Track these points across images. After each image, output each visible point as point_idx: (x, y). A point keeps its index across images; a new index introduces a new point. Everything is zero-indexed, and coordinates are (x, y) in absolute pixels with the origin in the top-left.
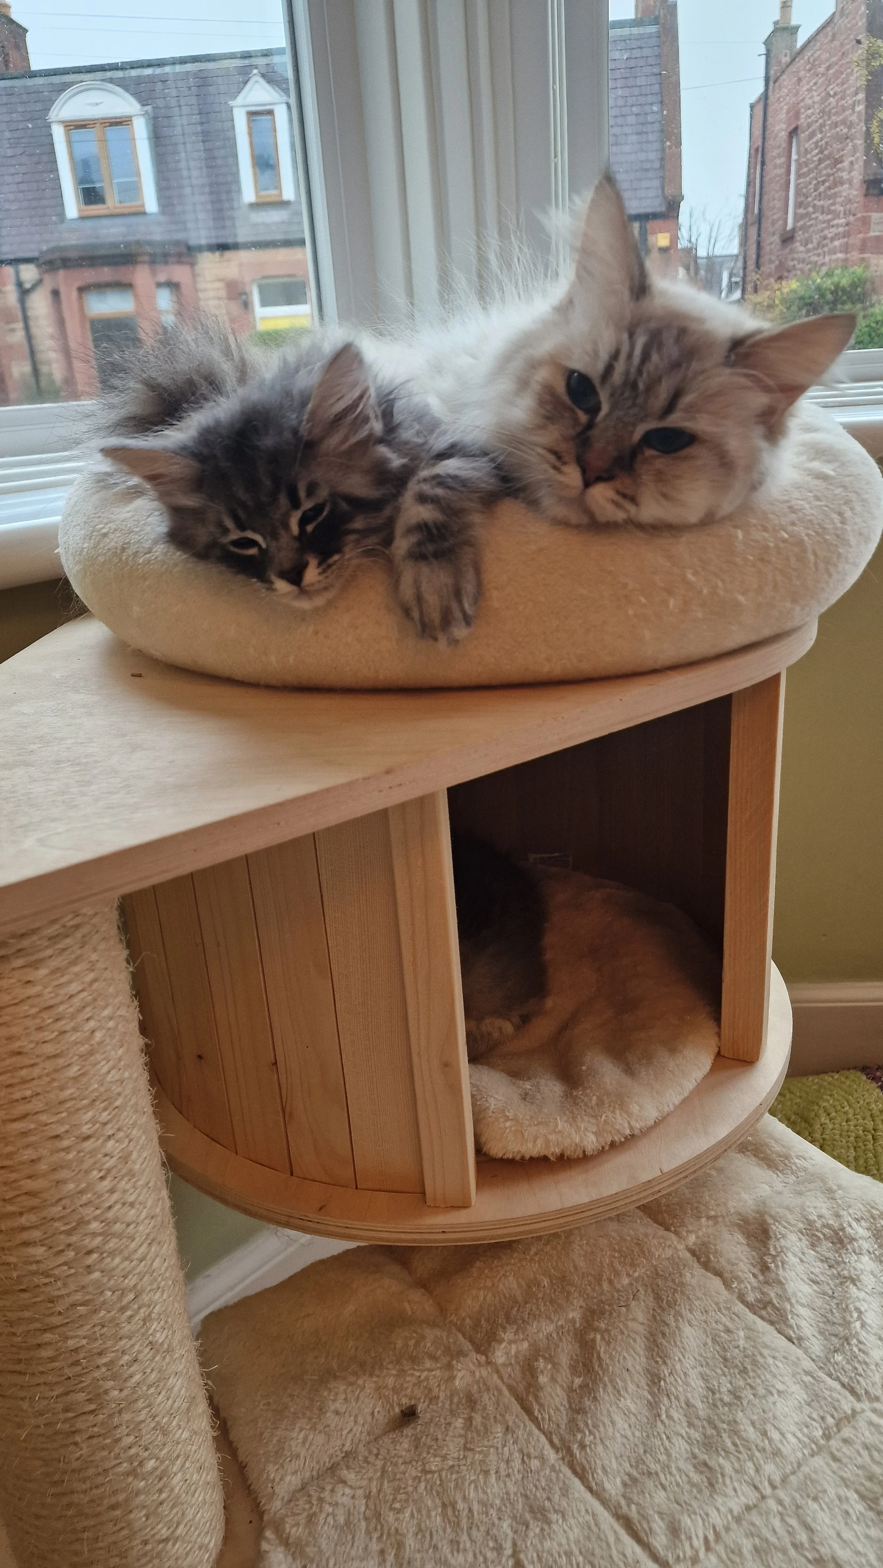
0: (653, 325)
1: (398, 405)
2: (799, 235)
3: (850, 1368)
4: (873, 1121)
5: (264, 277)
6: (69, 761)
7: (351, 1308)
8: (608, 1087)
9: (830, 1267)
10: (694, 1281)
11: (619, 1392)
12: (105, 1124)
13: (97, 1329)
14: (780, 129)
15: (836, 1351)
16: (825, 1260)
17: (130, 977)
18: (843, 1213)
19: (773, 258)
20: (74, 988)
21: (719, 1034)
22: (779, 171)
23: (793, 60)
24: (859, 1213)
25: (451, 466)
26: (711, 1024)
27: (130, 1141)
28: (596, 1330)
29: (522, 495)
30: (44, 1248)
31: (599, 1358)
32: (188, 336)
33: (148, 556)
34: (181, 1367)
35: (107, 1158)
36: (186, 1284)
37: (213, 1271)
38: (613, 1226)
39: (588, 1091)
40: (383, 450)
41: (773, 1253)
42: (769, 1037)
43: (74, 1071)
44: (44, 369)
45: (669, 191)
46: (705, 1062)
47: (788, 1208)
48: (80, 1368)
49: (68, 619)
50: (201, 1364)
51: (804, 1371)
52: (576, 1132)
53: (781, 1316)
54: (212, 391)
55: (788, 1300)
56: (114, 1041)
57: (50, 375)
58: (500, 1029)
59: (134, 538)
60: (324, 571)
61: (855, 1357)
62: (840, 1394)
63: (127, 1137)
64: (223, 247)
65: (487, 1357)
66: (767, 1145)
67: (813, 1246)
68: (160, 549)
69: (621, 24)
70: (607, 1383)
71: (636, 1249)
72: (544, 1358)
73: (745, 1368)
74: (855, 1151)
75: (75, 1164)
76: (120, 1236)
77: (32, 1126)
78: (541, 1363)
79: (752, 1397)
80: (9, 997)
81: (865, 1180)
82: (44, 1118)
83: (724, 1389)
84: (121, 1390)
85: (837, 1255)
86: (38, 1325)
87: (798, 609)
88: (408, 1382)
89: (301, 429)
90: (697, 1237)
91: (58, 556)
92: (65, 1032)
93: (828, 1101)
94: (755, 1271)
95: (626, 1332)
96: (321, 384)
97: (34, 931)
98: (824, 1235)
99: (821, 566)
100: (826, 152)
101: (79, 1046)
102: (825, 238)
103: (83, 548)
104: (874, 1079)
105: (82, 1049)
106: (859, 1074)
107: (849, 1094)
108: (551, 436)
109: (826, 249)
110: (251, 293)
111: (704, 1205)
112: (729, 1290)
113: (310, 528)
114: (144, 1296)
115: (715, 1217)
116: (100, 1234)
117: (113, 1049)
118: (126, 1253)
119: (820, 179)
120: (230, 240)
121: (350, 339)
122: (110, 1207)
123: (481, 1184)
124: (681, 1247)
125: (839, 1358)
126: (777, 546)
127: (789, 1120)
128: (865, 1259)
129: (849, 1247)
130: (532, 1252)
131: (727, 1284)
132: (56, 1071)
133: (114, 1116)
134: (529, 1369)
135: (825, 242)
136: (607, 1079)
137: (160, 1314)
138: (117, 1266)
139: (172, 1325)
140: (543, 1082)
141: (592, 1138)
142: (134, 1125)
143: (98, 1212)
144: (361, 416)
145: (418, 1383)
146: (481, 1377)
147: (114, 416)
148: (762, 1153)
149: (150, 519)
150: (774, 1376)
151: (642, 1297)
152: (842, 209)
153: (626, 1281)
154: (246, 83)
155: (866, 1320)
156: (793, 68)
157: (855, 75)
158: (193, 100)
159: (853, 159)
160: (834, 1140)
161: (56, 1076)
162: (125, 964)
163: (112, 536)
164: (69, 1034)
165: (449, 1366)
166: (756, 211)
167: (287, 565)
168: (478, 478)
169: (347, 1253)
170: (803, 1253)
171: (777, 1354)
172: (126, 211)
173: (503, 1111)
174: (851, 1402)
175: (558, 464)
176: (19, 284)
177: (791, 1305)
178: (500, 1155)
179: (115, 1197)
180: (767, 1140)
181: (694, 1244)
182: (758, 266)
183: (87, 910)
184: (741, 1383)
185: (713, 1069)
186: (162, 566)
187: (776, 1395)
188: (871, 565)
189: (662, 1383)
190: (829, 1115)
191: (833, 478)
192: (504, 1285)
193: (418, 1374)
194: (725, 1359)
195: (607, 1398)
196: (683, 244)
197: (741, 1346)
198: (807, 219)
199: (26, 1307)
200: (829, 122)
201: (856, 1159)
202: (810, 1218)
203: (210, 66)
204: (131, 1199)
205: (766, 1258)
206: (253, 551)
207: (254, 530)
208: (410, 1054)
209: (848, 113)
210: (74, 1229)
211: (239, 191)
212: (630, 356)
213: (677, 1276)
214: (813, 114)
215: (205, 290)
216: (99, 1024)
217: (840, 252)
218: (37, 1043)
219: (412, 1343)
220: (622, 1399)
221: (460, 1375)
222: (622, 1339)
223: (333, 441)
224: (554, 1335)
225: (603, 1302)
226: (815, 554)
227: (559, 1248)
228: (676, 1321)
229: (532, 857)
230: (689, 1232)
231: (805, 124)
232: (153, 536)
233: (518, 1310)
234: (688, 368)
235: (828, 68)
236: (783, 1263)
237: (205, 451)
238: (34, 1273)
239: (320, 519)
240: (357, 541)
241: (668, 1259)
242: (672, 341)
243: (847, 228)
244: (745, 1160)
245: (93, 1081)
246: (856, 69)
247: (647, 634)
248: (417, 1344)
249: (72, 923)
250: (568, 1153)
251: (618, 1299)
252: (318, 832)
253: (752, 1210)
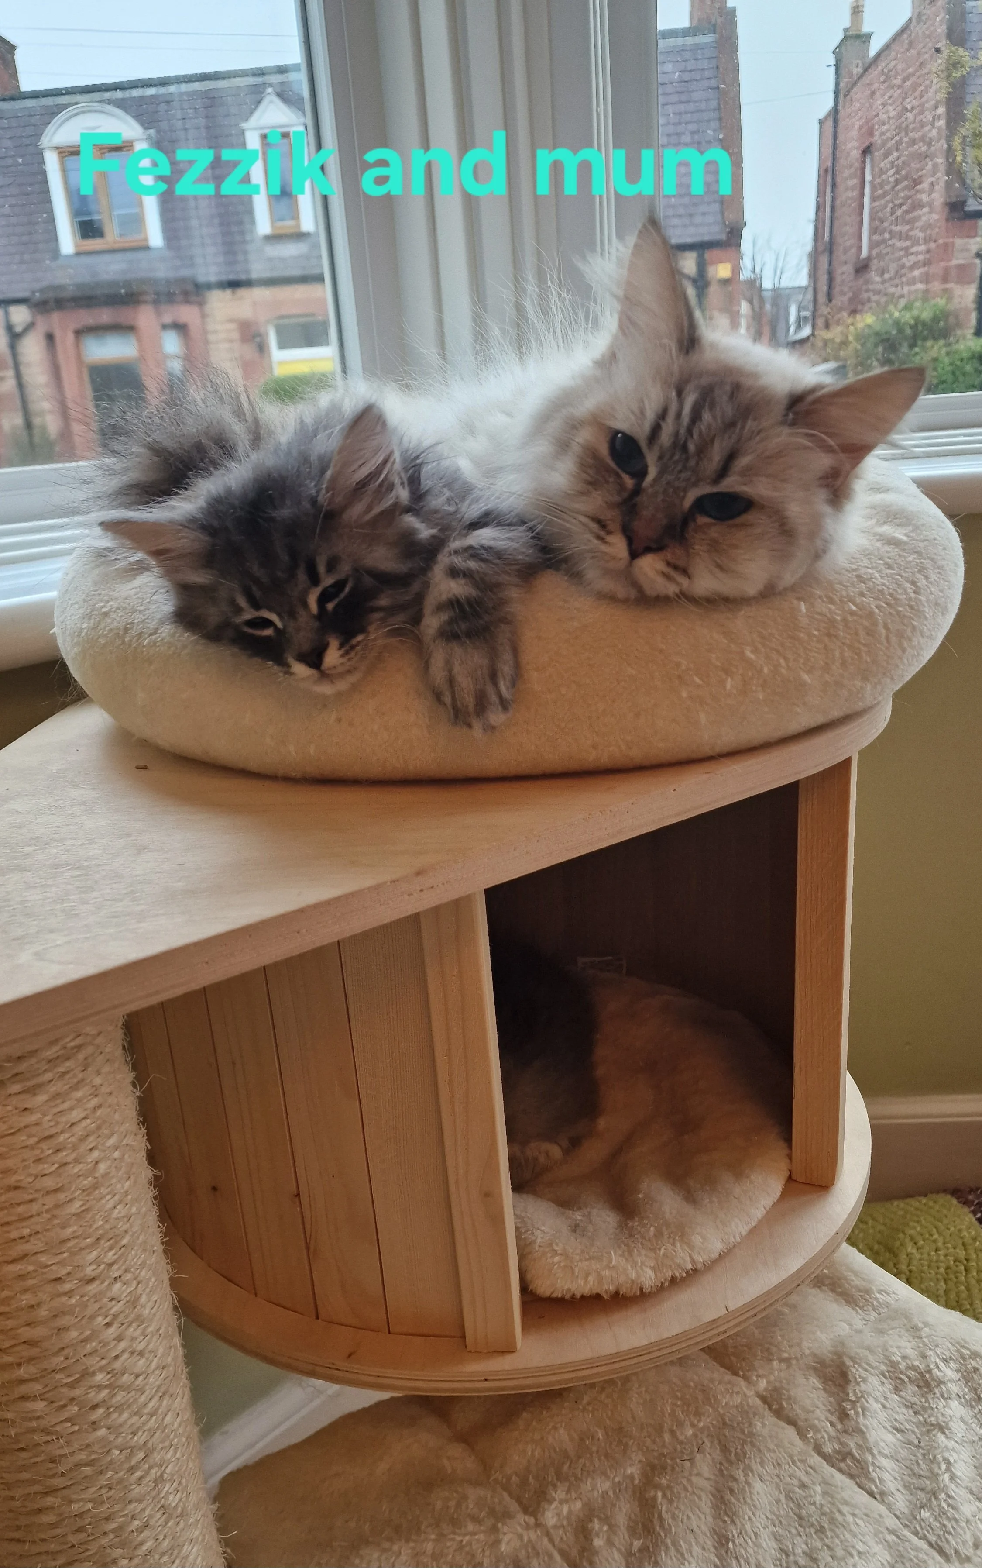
0: (704, 381)
1: (426, 470)
2: (874, 264)
3: (938, 1525)
4: (966, 1250)
5: (282, 317)
6: (68, 865)
7: (383, 1467)
8: (667, 1216)
9: (916, 1413)
10: (765, 1432)
11: (682, 1555)
12: (111, 1265)
13: (104, 1491)
14: (851, 148)
15: (922, 1507)
16: (910, 1406)
17: (136, 1102)
18: (929, 1353)
19: (846, 289)
20: (76, 1115)
21: (790, 1157)
22: (850, 194)
23: (866, 70)
24: (947, 1354)
25: (485, 536)
26: (782, 1144)
27: (139, 1283)
28: (657, 1487)
29: (564, 566)
30: (45, 1403)
31: (660, 1517)
32: (196, 394)
33: (154, 637)
34: (197, 1533)
35: (114, 1302)
36: (201, 1442)
37: (230, 1427)
38: (674, 1372)
39: (645, 1221)
40: (410, 520)
41: (853, 1398)
42: (846, 1160)
43: (76, 1206)
44: (37, 421)
45: (730, 216)
46: (776, 1186)
47: (868, 1349)
48: (85, 1534)
49: (63, 706)
50: (220, 1530)
51: (887, 1529)
52: (632, 1267)
53: (862, 1469)
54: (224, 456)
55: (870, 1450)
56: (120, 1173)
57: (44, 428)
58: (547, 1153)
59: (138, 617)
60: (347, 653)
61: (944, 1513)
62: (927, 1555)
63: (135, 1279)
64: (234, 285)
65: (536, 1520)
66: (846, 1279)
67: (897, 1390)
68: (167, 630)
69: (672, 34)
70: (670, 1544)
71: (700, 1397)
72: (600, 1519)
73: (822, 1527)
74: (946, 1283)
75: (77, 1309)
76: (128, 1388)
77: (31, 1268)
78: (596, 1525)
79: (830, 1559)
80: (4, 1127)
81: (954, 1316)
82: (43, 1259)
83: (799, 1551)
84: (131, 1559)
85: (923, 1400)
86: (37, 1488)
87: (869, 687)
88: (448, 1547)
89: (320, 498)
90: (768, 1382)
91: (54, 638)
92: (66, 1164)
93: (915, 1228)
94: (833, 1419)
95: (690, 1489)
96: (341, 450)
97: (33, 1053)
98: (909, 1378)
99: (894, 639)
100: (903, 172)
101: (81, 1178)
102: (903, 266)
103: (82, 629)
104: (966, 1203)
105: (86, 1182)
106: (949, 1196)
107: (939, 1221)
108: (596, 502)
109: (904, 279)
110: (267, 334)
111: (776, 1346)
112: (804, 1441)
113: (330, 606)
114: (155, 1454)
115: (787, 1361)
116: (106, 1387)
117: (119, 1182)
118: (135, 1408)
119: (897, 202)
120: (243, 277)
121: (373, 400)
122: (117, 1357)
123: (525, 1327)
124: (750, 1393)
125: (925, 1514)
126: (844, 620)
127: (871, 1249)
128: (954, 1404)
129: (936, 1391)
130: (585, 1401)
131: (802, 1434)
132: (57, 1206)
133: (122, 1254)
134: (583, 1531)
135: (903, 271)
136: (666, 1208)
137: (172, 1475)
138: (125, 1422)
139: (186, 1486)
140: (595, 1212)
141: (650, 1273)
142: (143, 1265)
143: (104, 1362)
144: (386, 484)
145: (461, 1547)
146: (530, 1541)
147: (115, 483)
148: (840, 1287)
149: (154, 597)
150: (855, 1536)
151: (708, 1449)
152: (921, 235)
153: (690, 1432)
154: (259, 102)
155: (955, 1472)
156: (866, 80)
157: (934, 88)
158: (202, 122)
159: (933, 179)
160: (922, 1272)
161: (56, 1212)
162: (131, 1088)
163: (113, 616)
164: (71, 1166)
165: (494, 1529)
166: (827, 238)
167: (306, 647)
168: (515, 549)
169: (379, 1404)
170: (886, 1399)
171: (857, 1512)
172: (127, 245)
173: (551, 1245)
174: (939, 1563)
175: (602, 533)
176: (9, 328)
177: (873, 1455)
178: (548, 1294)
179: (122, 1345)
180: (846, 1273)
181: (766, 1390)
182: (830, 297)
183: (91, 1030)
184: (818, 1544)
185: (786, 1194)
186: (169, 648)
187: (857, 1558)
188: (949, 637)
189: (731, 1545)
190: (915, 1243)
191: (906, 543)
192: (554, 1438)
193: (459, 1538)
194: (800, 1517)
195: (669, 1562)
196: (745, 275)
197: (818, 1503)
198: (883, 246)
199: (23, 1469)
200: (906, 139)
201: (946, 1292)
202: (894, 1359)
203: (220, 84)
204: (141, 1347)
205: (844, 1404)
206: (269, 632)
207: (270, 609)
208: (447, 1183)
209: (927, 129)
210: (78, 1381)
211: (253, 222)
212: (679, 415)
213: (746, 1425)
214: (888, 130)
215: (216, 332)
216: (103, 1155)
217: (921, 282)
218: (36, 1177)
219: (452, 1504)
220: (686, 1563)
221: (506, 1539)
222: (686, 1497)
223: (356, 510)
224: (611, 1493)
225: (665, 1456)
226: (886, 627)
227: (615, 1396)
228: (746, 1475)
229: (582, 961)
230: (758, 1376)
231: (879, 142)
232: (159, 616)
233: (570, 1467)
234: (743, 428)
235: (904, 80)
236: (863, 1410)
237: (215, 523)
238: (33, 1431)
239: (342, 596)
240: (383, 620)
241: (737, 1406)
242: (725, 398)
243: (928, 256)
244: (821, 1295)
245: (97, 1217)
246: (935, 81)
247: (703, 717)
248: (458, 1505)
249: (72, 1044)
250: (623, 1291)
251: (682, 1452)
252: (343, 940)
253: (829, 1351)
